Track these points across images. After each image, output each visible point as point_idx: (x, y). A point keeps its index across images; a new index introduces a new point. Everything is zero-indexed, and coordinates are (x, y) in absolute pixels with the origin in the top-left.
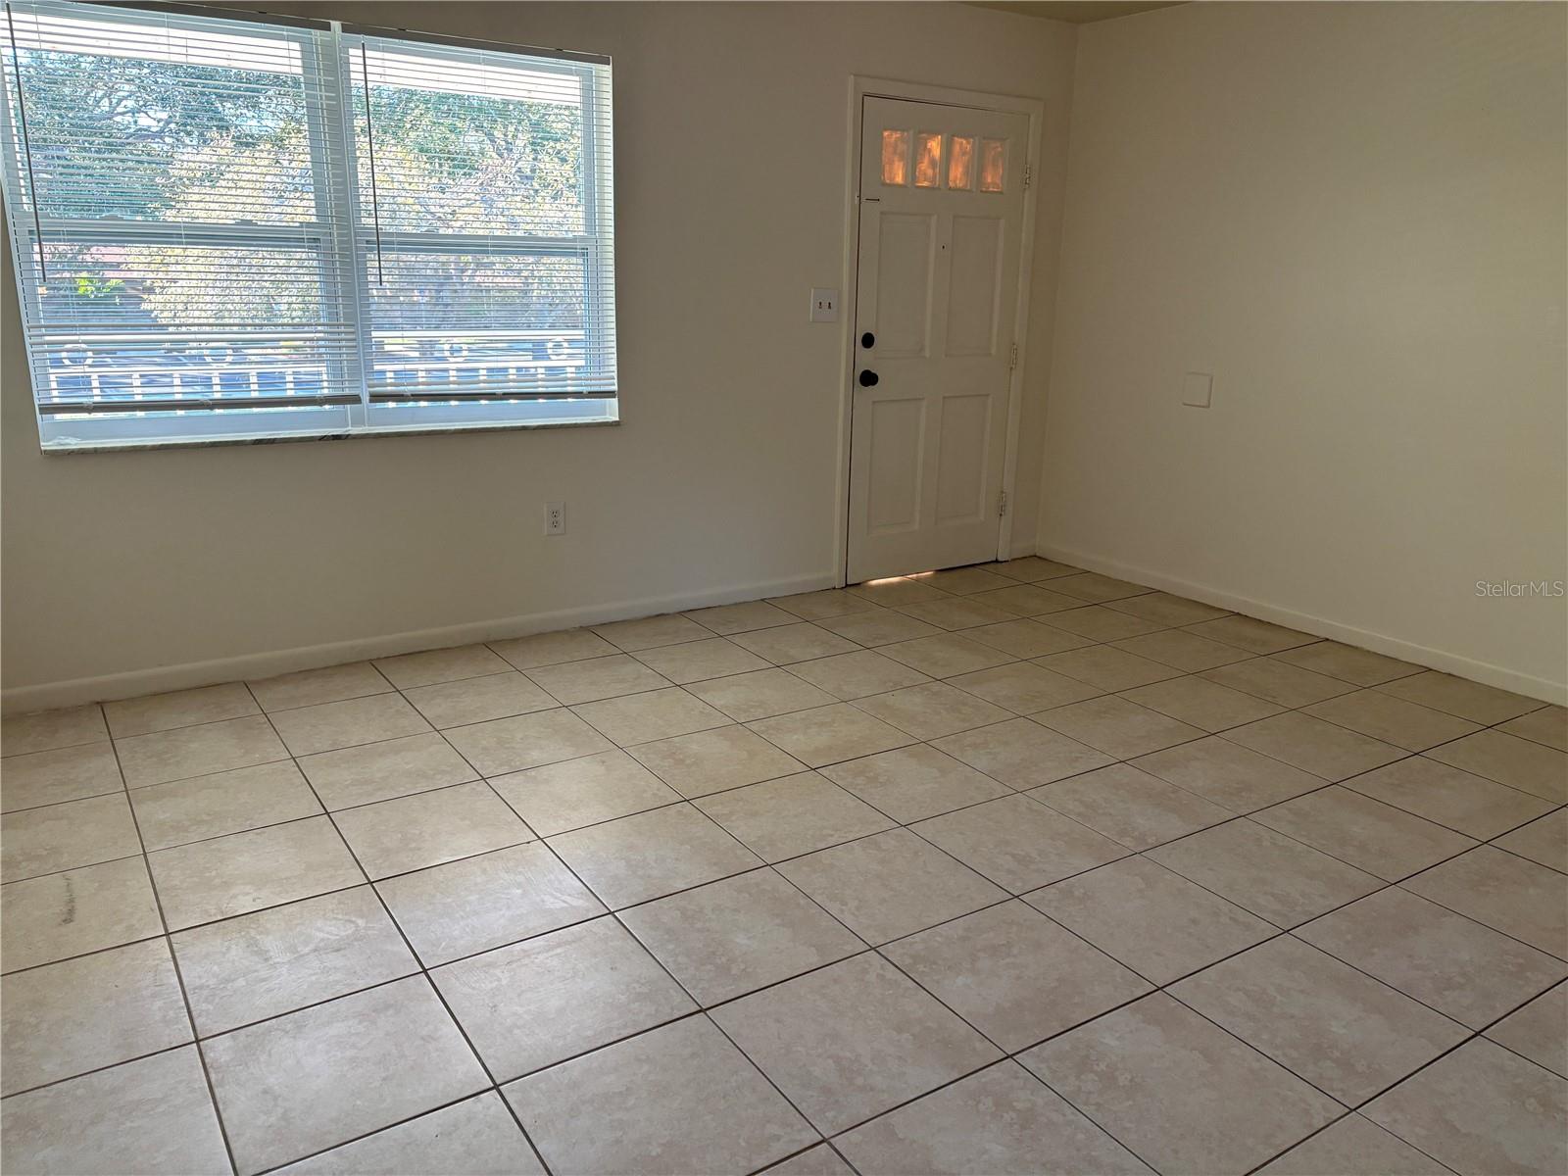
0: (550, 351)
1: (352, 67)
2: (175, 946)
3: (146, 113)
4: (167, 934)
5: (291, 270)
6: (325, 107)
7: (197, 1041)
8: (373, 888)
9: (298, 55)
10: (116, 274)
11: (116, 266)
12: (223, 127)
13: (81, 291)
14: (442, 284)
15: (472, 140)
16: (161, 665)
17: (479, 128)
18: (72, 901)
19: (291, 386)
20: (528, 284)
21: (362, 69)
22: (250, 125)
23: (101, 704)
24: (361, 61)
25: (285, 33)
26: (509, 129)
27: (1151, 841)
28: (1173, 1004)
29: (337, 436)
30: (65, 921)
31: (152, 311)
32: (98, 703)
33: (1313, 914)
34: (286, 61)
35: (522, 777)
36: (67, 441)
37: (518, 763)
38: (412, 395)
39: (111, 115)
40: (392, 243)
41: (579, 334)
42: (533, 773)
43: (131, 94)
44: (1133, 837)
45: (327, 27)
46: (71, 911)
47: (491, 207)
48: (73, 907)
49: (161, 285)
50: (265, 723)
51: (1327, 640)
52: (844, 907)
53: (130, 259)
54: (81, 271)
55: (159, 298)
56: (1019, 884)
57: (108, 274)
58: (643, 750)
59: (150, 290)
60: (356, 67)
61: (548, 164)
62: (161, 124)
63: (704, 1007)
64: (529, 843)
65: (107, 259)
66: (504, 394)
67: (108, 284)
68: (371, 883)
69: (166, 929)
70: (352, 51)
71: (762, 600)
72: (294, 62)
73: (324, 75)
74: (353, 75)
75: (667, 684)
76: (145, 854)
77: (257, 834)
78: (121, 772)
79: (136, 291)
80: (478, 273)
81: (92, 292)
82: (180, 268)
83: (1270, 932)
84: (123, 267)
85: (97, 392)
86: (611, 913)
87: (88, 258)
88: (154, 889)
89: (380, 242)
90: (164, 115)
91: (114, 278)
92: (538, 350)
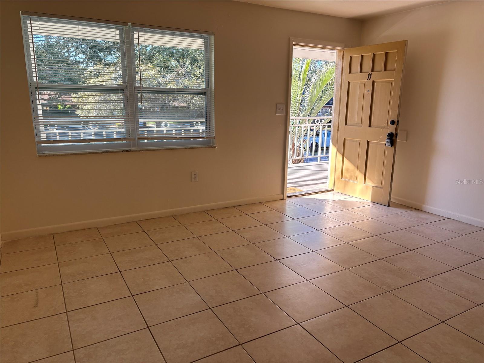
0: (194, 124)
1: (135, 37)
2: (68, 316)
3: (79, 56)
4: (67, 312)
5: (119, 102)
6: (126, 49)
7: (73, 350)
8: (133, 297)
9: (118, 33)
10: (69, 103)
11: (68, 101)
12: (101, 60)
13: (59, 109)
14: (163, 106)
15: (173, 63)
16: (72, 222)
17: (175, 59)
18: (37, 300)
19: (116, 135)
20: (189, 106)
21: (137, 37)
22: (109, 59)
23: (53, 234)
24: (137, 35)
25: (114, 27)
26: (184, 59)
27: (393, 287)
28: (405, 348)
29: (127, 150)
30: (35, 306)
31: (78, 114)
32: (52, 234)
33: (452, 316)
34: (114, 35)
35: (182, 261)
36: (45, 152)
37: (181, 256)
38: (151, 138)
39: (68, 57)
40: (146, 91)
41: (203, 120)
42: (186, 259)
43: (74, 51)
44: (386, 286)
45: (127, 25)
46: (37, 303)
47: (178, 82)
48: (38, 302)
49: (81, 106)
50: (102, 241)
51: (449, 218)
52: (288, 309)
53: (73, 99)
54: (59, 103)
55: (81, 111)
56: (347, 302)
57: (67, 103)
58: (221, 252)
59: (78, 108)
60: (136, 37)
61: (195, 69)
62: (83, 60)
63: (241, 343)
64: (184, 283)
65: (66, 99)
66: (180, 138)
67: (67, 106)
68: (132, 296)
69: (66, 311)
70: (135, 32)
71: (260, 203)
72: (117, 36)
73: (126, 39)
74: (135, 40)
75: (230, 230)
76: (62, 284)
77: (98, 278)
78: (57, 257)
79: (74, 108)
80: (174, 102)
81: (62, 109)
82: (87, 101)
83: (437, 322)
84: (71, 101)
85: (58, 137)
86: (210, 308)
87: (61, 99)
88: (64, 296)
89: (141, 91)
90: (84, 57)
91: (68, 105)
92: (192, 124)
